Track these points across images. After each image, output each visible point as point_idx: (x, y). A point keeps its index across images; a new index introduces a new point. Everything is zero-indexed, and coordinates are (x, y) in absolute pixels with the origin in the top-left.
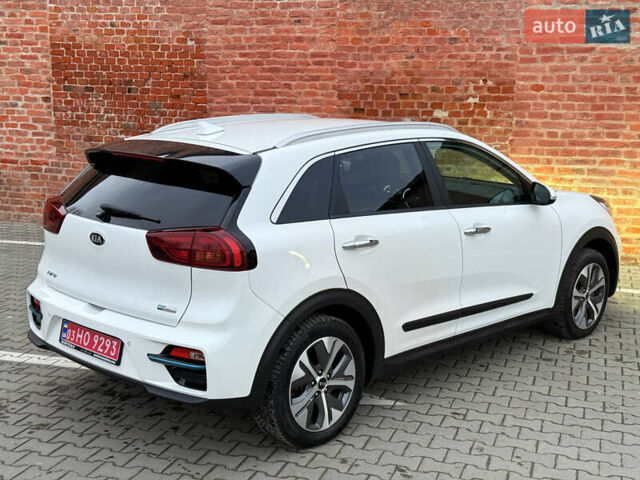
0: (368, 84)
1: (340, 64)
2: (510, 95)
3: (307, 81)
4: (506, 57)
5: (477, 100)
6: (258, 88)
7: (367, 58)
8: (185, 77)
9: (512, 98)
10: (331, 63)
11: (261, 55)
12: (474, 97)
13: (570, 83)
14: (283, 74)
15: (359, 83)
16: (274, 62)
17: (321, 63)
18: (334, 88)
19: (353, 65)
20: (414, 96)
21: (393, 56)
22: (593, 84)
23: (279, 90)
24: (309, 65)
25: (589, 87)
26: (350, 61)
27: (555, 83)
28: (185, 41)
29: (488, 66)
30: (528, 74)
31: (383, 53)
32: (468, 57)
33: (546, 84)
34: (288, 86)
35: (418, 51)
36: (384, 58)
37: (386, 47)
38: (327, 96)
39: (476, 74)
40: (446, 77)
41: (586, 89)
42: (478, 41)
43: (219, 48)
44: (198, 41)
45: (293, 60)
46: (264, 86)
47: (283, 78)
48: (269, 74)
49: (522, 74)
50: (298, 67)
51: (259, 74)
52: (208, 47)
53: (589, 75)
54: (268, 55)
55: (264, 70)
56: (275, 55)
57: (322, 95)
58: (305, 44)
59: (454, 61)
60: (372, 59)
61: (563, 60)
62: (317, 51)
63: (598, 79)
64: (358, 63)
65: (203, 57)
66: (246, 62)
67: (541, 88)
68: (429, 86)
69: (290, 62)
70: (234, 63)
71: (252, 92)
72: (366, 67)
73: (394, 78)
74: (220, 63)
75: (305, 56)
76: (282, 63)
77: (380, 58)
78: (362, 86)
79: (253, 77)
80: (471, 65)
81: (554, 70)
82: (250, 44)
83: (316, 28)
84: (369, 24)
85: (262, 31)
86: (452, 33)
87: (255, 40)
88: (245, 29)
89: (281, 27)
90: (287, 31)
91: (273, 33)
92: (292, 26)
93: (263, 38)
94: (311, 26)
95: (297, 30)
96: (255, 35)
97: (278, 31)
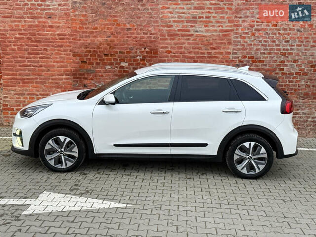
0: (88, 49)
1: (73, 39)
2: (157, 55)
3: (56, 47)
4: (154, 38)
5: (141, 58)
6: (30, 51)
7: (86, 36)
9: (158, 57)
10: (68, 39)
11: (30, 34)
12: (140, 56)
13: (183, 50)
14: (43, 44)
15: (83, 49)
16: (38, 38)
17: (63, 39)
18: (70, 51)
19: (80, 40)
20: (111, 56)
21: (100, 36)
22: (193, 50)
23: (41, 52)
24: (57, 39)
25: (191, 52)
26: (78, 38)
27: (176, 50)
29: (146, 42)
30: (164, 45)
31: (95, 34)
32: (136, 37)
33: (173, 51)
34: (46, 50)
35: (112, 33)
36: (96, 37)
37: (96, 32)
38: (67, 55)
39: (141, 45)
40: (126, 46)
41: (190, 53)
42: (141, 29)
43: (7, 30)
45: (48, 36)
46: (33, 50)
47: (42, 46)
48: (35, 44)
49: (162, 45)
50: (51, 40)
51: (30, 43)
53: (191, 46)
54: (34, 34)
55: (32, 42)
56: (38, 34)
57: (64, 55)
58: (54, 29)
59: (130, 39)
60: (90, 37)
61: (179, 39)
62: (61, 32)
63: (195, 48)
64: (82, 39)
66: (22, 37)
67: (170, 52)
68: (118, 51)
69: (46, 38)
70: (16, 38)
71: (26, 53)
72: (87, 41)
73: (101, 47)
74: (8, 38)
75: (55, 35)
76: (43, 38)
77: (94, 37)
78: (85, 50)
79: (27, 45)
80: (137, 41)
81: (175, 44)
82: (24, 28)
83: (60, 21)
84: (87, 20)
85: (31, 22)
86: (128, 25)
87: (27, 26)
88: (22, 21)
89: (41, 20)
90: (44, 22)
91: (37, 23)
92: (47, 20)
93: (31, 25)
94: (57, 20)
95: (50, 22)
96: (27, 24)
97: (39, 22)
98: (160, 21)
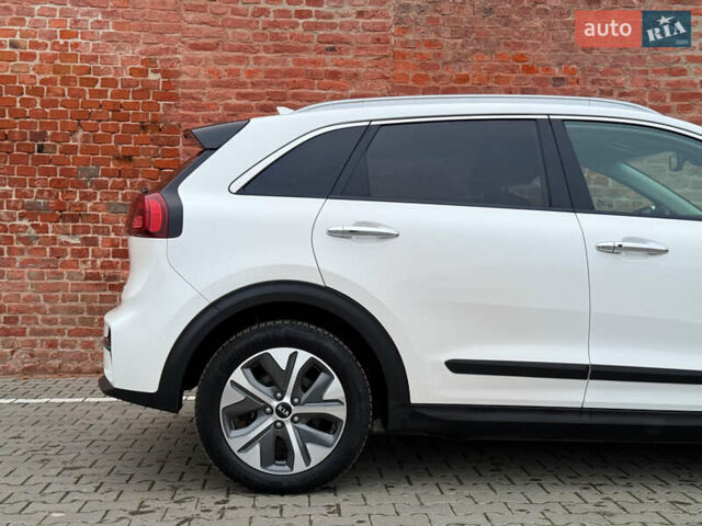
8: (144, 128)
11: (271, 96)
28: (144, 73)
37: (464, 89)
42: (593, 82)
43: (203, 85)
44: (165, 73)
52: (184, 83)
58: (342, 81)
62: (361, 92)
65: (175, 97)
66: (247, 106)
70: (227, 107)
74: (204, 108)
82: (255, 79)
83: (360, 59)
84: (438, 55)
85: (274, 62)
86: (557, 70)
87: (262, 75)
88: (247, 58)
89: (304, 56)
90: (314, 62)
91: (291, 66)
92: (322, 56)
93: (276, 71)
94: (350, 57)
95: (330, 62)
96: (262, 67)
97: (299, 62)
98: (649, 58)
